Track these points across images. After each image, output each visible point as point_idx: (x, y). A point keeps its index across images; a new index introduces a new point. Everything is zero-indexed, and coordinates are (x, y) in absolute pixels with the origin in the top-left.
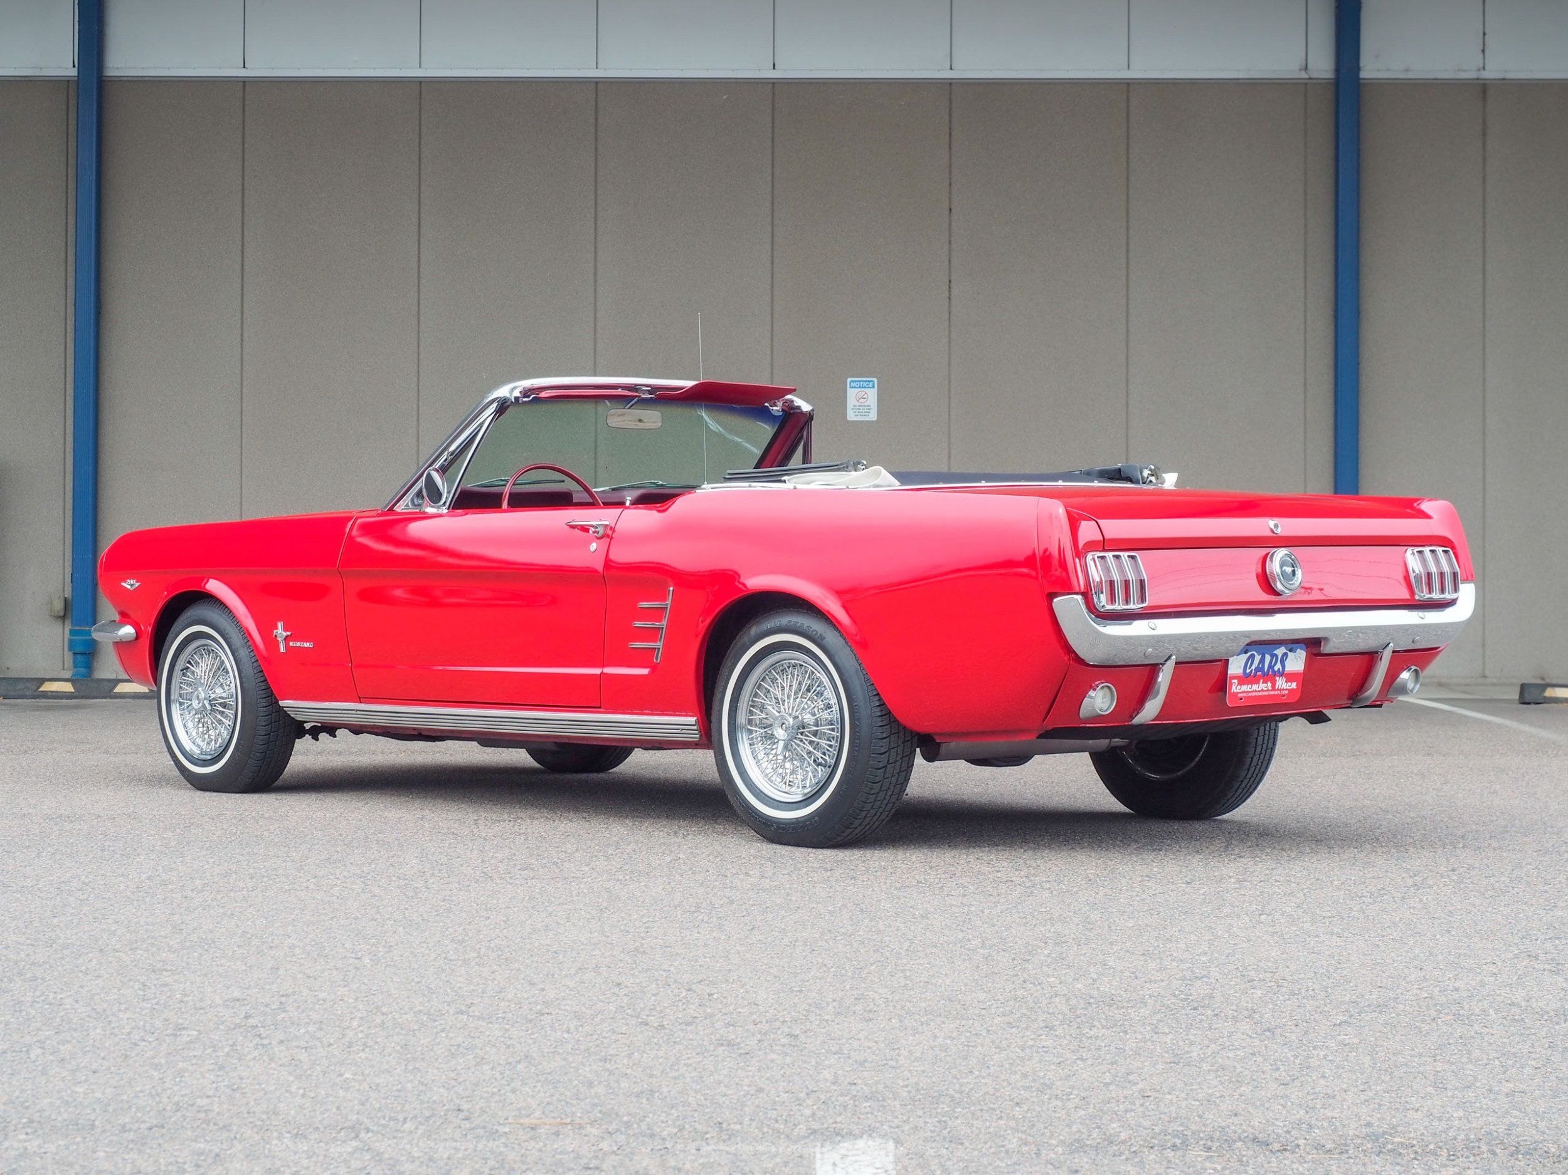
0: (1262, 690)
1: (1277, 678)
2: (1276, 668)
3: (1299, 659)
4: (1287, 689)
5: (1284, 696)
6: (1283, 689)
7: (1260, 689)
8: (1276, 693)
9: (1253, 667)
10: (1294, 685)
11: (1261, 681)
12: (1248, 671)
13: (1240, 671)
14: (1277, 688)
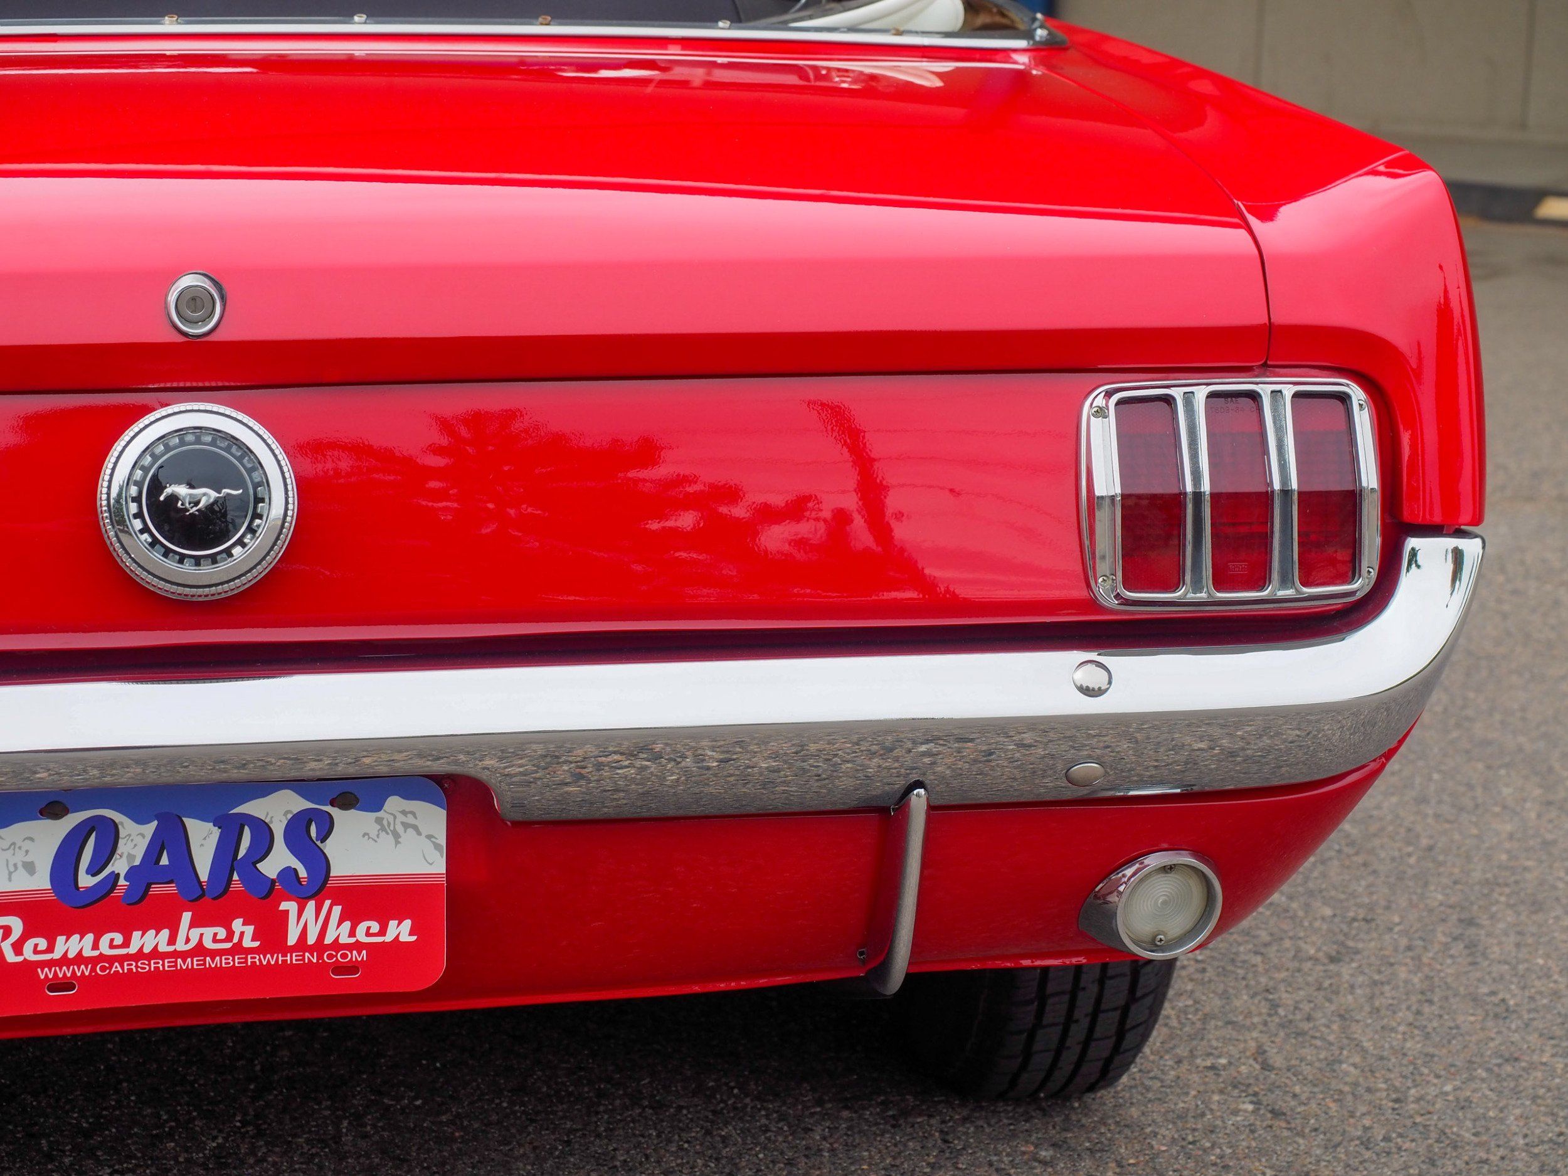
0: (200, 950)
1: (290, 906)
2: (270, 868)
3: (408, 836)
4: (358, 946)
5: (352, 968)
6: (336, 945)
7: (180, 946)
8: (293, 958)
9: (119, 866)
10: (401, 931)
11: (187, 917)
12: (86, 881)
13: (40, 881)
14: (292, 939)
